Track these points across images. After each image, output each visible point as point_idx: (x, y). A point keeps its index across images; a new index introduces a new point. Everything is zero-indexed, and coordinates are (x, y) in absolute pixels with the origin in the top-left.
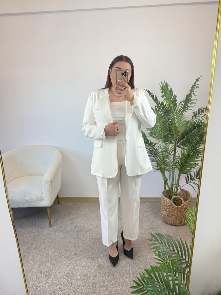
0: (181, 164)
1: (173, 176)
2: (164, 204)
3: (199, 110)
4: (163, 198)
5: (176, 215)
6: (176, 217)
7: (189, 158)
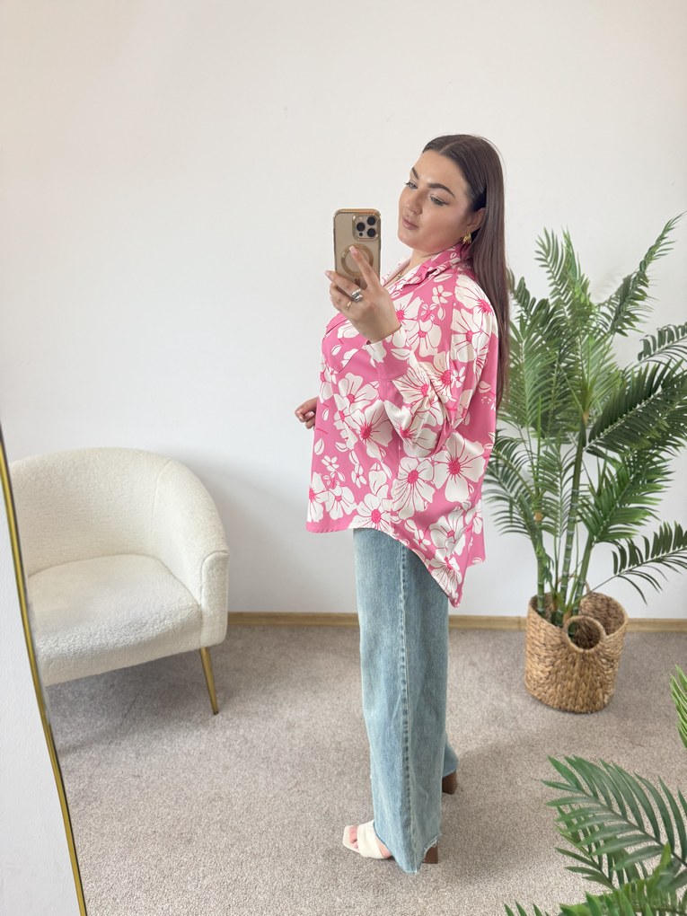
0: (596, 511)
1: (568, 550)
2: (537, 643)
3: (661, 333)
4: (535, 623)
5: (579, 678)
6: (578, 685)
7: (623, 490)
